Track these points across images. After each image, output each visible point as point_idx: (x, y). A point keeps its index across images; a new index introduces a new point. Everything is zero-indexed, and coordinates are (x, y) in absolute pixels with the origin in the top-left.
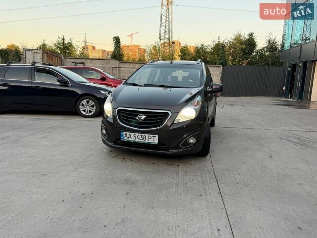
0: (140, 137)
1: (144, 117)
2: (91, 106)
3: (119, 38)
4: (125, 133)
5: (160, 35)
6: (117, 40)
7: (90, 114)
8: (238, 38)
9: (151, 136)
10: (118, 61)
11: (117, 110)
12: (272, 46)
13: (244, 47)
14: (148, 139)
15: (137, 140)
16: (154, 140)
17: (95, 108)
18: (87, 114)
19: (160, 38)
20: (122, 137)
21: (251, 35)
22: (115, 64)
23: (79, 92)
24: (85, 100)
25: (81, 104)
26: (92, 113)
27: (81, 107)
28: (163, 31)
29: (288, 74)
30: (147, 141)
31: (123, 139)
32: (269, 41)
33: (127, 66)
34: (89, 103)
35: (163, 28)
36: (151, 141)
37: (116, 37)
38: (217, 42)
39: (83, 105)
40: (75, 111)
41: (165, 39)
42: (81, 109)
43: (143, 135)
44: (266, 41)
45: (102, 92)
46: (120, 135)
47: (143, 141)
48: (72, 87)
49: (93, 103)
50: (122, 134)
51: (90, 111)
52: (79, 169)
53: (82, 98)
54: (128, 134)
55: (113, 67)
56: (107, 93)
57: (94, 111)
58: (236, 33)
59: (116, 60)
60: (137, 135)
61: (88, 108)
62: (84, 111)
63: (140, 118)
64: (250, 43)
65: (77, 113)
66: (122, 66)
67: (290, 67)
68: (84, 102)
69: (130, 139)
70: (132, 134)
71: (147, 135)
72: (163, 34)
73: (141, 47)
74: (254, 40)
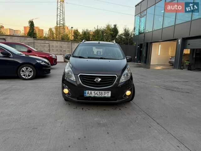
0: (98, 93)
1: (100, 79)
2: (30, 72)
3: (33, 22)
4: (87, 91)
5: (57, 22)
6: (32, 23)
7: (29, 77)
8: (108, 27)
9: (106, 92)
10: (32, 38)
11: (78, 76)
12: (127, 33)
13: (112, 32)
14: (104, 94)
15: (96, 95)
16: (108, 94)
17: (32, 73)
18: (27, 78)
19: (57, 23)
20: (85, 94)
21: (115, 26)
22: (31, 40)
23: (20, 61)
24: (25, 68)
25: (21, 70)
26: (31, 77)
27: (21, 72)
28: (59, 19)
29: (138, 49)
30: (103, 96)
31: (86, 95)
32: (125, 30)
33: (39, 41)
34: (28, 70)
35: (59, 17)
36: (106, 95)
37: (30, 21)
38: (97, 29)
39: (23, 71)
40: (16, 76)
41: (60, 24)
42: (22, 74)
43: (101, 92)
44: (123, 30)
45: (38, 61)
46: (83, 93)
47: (100, 96)
48: (13, 58)
49: (31, 69)
50: (85, 92)
51: (29, 76)
52: (58, 121)
53: (22, 66)
54: (90, 92)
55: (29, 42)
56: (41, 62)
57: (32, 75)
58: (107, 24)
59: (31, 37)
60: (96, 92)
61: (27, 73)
62: (24, 75)
63: (97, 80)
64: (115, 30)
65: (19, 77)
66: (36, 41)
67: (139, 45)
68: (24, 69)
69: (91, 95)
70: (93, 92)
71: (103, 92)
72: (59, 21)
73: (40, 29)
74: (117, 28)
